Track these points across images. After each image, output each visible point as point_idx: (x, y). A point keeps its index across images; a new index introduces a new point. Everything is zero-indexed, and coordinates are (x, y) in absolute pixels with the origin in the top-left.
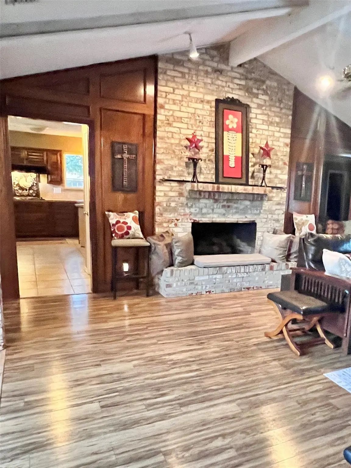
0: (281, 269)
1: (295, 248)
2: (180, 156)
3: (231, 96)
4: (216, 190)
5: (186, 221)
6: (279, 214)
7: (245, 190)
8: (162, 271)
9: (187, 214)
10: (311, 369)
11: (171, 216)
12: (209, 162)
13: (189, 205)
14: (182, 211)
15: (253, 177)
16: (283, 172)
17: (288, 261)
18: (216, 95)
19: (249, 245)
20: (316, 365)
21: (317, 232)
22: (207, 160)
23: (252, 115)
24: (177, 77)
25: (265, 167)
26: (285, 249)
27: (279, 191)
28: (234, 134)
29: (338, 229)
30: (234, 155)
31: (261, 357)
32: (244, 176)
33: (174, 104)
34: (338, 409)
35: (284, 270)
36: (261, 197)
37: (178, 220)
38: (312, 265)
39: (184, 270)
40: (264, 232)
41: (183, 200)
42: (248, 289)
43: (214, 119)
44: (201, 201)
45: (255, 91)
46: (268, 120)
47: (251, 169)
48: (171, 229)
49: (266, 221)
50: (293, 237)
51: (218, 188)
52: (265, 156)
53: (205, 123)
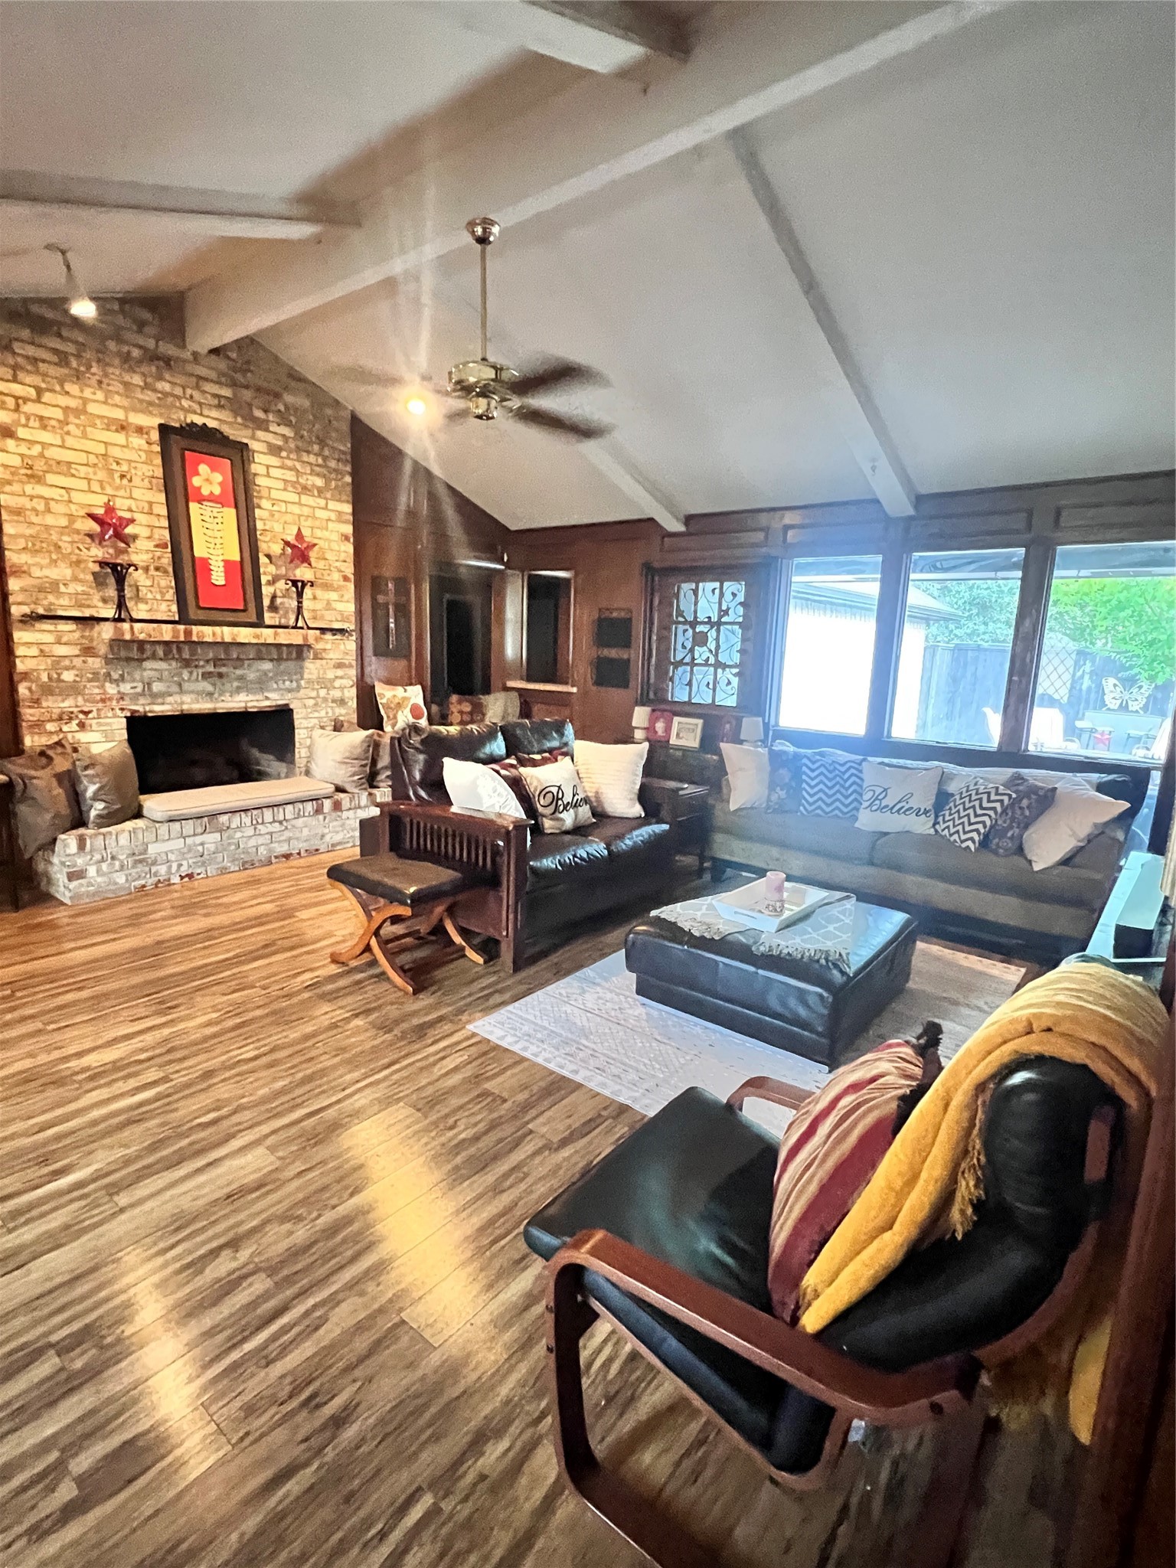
0: (360, 807)
1: (384, 760)
2: (74, 558)
3: (199, 420)
4: (182, 639)
5: (110, 714)
6: (342, 688)
7: (257, 636)
8: (55, 840)
9: (110, 699)
10: (441, 1019)
11: (66, 704)
12: (158, 573)
13: (115, 676)
14: (97, 691)
15: (273, 608)
16: (342, 596)
17: (372, 786)
18: (161, 415)
19: (281, 758)
20: (450, 1009)
21: (431, 722)
22: (152, 568)
23: (254, 468)
24: (44, 361)
25: (300, 584)
26: (364, 762)
27: (338, 637)
28: (215, 510)
29: (471, 713)
30: (221, 558)
31: (325, 1013)
32: (252, 606)
33: (44, 427)
34: (505, 1101)
35: (365, 807)
36: (299, 652)
37: (86, 713)
38: (423, 794)
39: (114, 832)
40: (312, 728)
41: (95, 663)
42: (287, 856)
43: (159, 472)
44: (147, 664)
45: (259, 414)
46: (297, 482)
47: (267, 591)
48: (70, 736)
49: (316, 704)
50: (379, 735)
51: (188, 633)
52: (297, 562)
53: (137, 481)
